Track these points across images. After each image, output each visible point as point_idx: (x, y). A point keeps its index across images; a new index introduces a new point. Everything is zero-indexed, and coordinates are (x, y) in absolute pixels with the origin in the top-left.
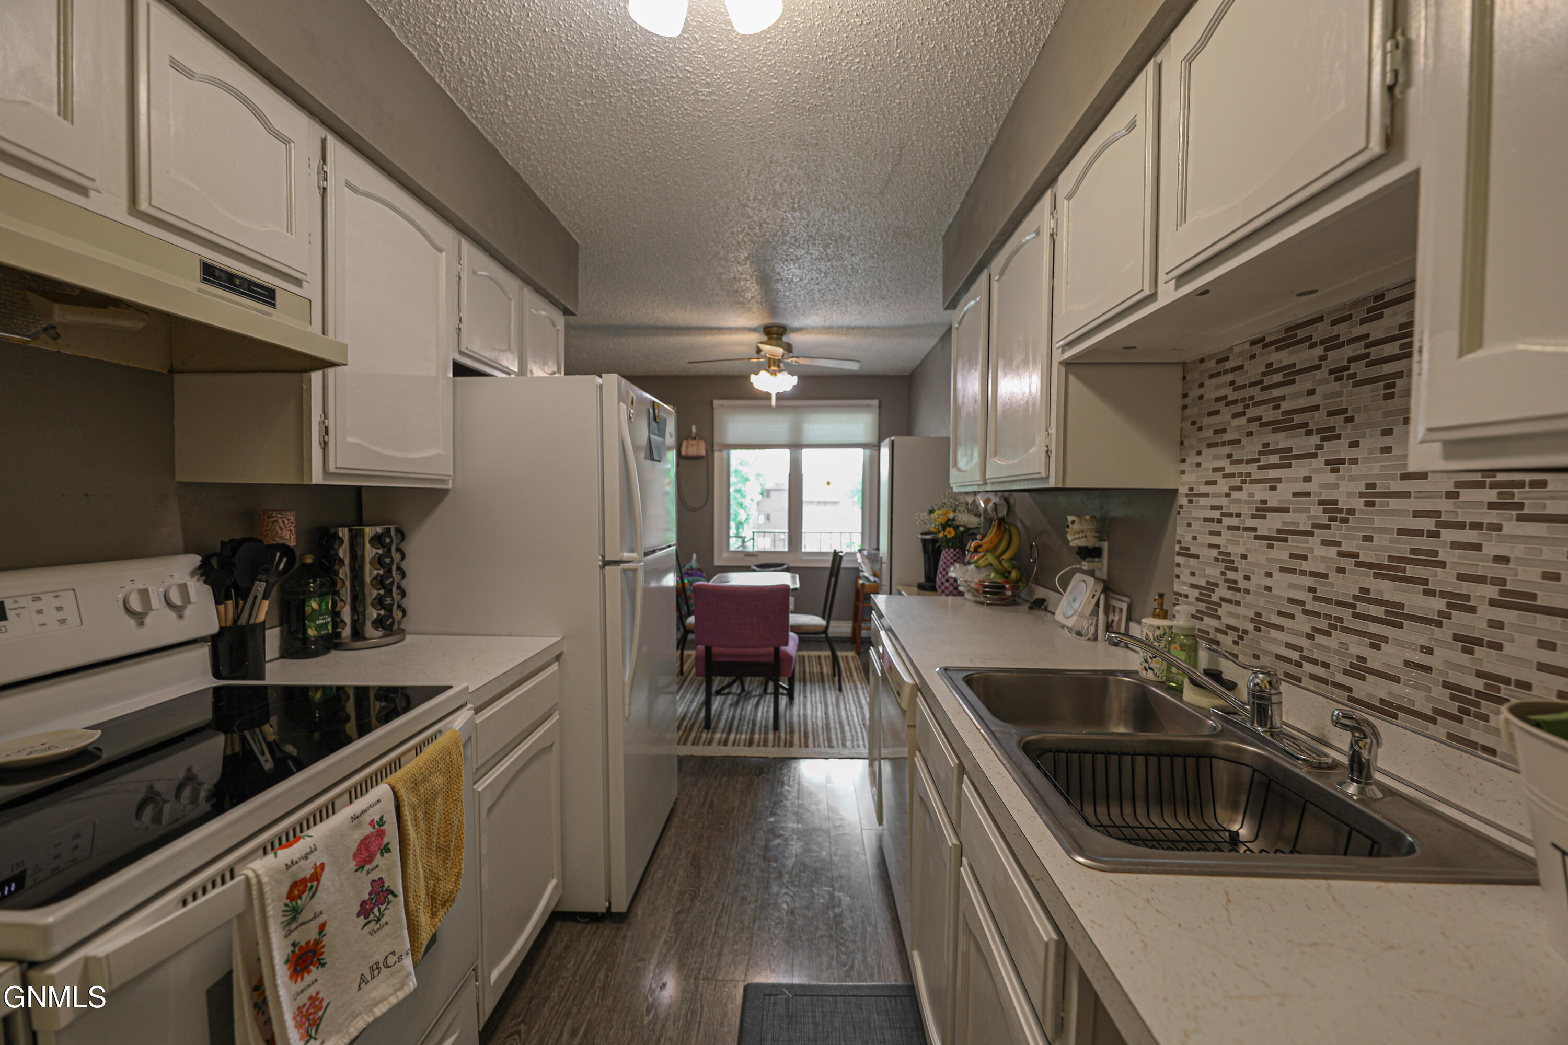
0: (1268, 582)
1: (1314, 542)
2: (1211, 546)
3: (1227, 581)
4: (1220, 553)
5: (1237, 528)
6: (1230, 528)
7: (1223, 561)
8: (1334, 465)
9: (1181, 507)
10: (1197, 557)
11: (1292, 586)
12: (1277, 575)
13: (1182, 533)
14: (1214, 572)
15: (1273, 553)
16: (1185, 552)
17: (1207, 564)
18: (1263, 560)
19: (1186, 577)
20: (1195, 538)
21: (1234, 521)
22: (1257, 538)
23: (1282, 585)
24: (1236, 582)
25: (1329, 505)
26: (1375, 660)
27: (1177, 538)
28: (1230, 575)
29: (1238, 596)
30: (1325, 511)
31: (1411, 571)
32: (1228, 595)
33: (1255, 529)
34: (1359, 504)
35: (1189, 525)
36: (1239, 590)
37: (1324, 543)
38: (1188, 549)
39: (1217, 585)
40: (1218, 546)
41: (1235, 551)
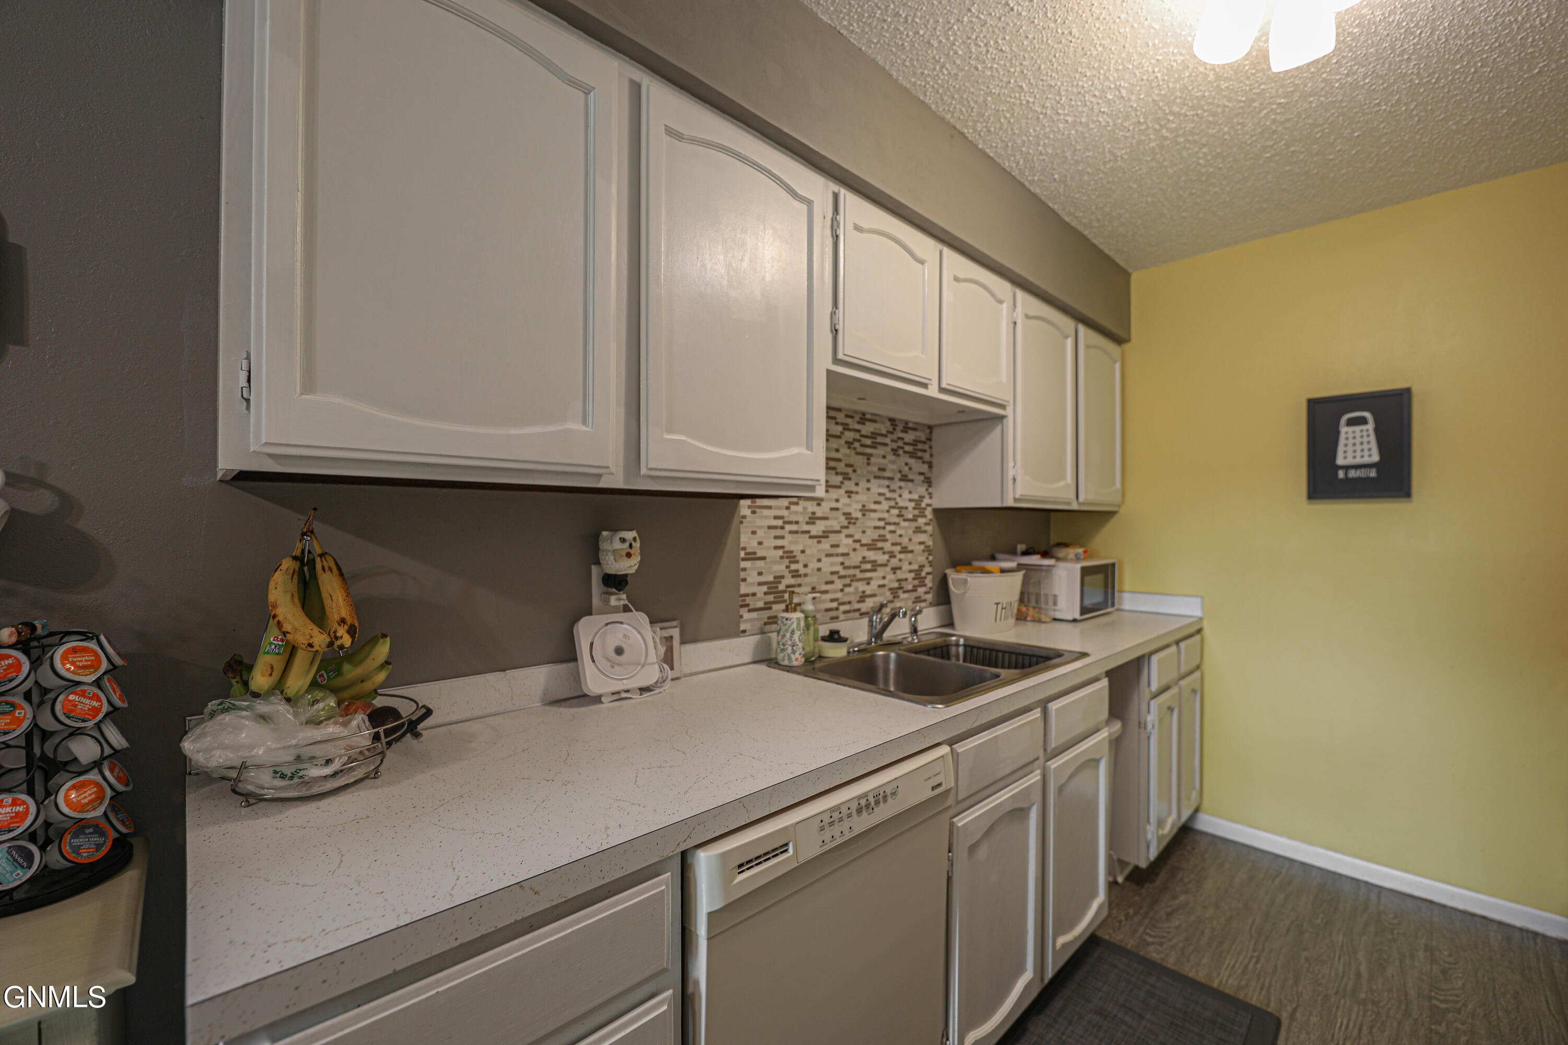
0: (819, 565)
1: (842, 536)
2: (776, 548)
3: (790, 572)
4: (784, 552)
5: (796, 532)
6: (791, 532)
7: (787, 557)
8: (849, 493)
9: (744, 517)
10: (764, 558)
11: (832, 564)
12: (824, 559)
13: (747, 540)
14: (780, 568)
15: (822, 546)
16: (752, 557)
17: (774, 562)
18: (815, 551)
19: (753, 578)
20: (760, 543)
21: (794, 527)
22: (811, 537)
23: (828, 565)
24: (797, 571)
25: (847, 515)
26: (869, 590)
27: (742, 545)
28: (794, 567)
29: (799, 581)
30: (846, 519)
31: (880, 545)
32: (792, 581)
33: (808, 532)
34: (859, 515)
35: (754, 533)
36: (800, 576)
37: (848, 536)
38: (755, 553)
39: (783, 577)
40: (782, 547)
41: (796, 548)
